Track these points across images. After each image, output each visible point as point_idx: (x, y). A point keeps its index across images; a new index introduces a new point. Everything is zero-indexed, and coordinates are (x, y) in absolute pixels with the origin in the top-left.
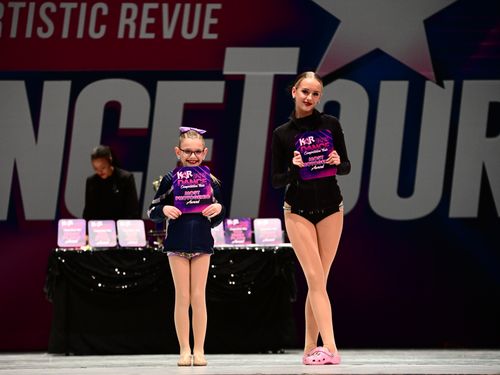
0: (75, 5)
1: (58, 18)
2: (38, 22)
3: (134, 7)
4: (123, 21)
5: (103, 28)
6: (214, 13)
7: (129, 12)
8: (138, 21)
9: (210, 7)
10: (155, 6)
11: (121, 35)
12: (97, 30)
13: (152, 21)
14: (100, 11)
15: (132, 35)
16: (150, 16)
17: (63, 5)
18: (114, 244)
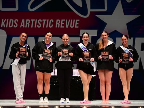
0: (46, 20)
1: (42, 23)
2: (38, 24)
3: (59, 20)
4: (57, 24)
5: (52, 25)
6: (78, 22)
7: (58, 22)
8: (60, 24)
9: (77, 20)
10: (64, 20)
11: (56, 27)
12: (51, 26)
13: (63, 23)
14: (52, 21)
15: (59, 27)
16: (63, 22)
17: (43, 20)
18: (54, 75)
